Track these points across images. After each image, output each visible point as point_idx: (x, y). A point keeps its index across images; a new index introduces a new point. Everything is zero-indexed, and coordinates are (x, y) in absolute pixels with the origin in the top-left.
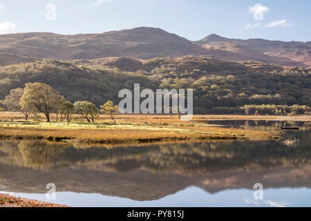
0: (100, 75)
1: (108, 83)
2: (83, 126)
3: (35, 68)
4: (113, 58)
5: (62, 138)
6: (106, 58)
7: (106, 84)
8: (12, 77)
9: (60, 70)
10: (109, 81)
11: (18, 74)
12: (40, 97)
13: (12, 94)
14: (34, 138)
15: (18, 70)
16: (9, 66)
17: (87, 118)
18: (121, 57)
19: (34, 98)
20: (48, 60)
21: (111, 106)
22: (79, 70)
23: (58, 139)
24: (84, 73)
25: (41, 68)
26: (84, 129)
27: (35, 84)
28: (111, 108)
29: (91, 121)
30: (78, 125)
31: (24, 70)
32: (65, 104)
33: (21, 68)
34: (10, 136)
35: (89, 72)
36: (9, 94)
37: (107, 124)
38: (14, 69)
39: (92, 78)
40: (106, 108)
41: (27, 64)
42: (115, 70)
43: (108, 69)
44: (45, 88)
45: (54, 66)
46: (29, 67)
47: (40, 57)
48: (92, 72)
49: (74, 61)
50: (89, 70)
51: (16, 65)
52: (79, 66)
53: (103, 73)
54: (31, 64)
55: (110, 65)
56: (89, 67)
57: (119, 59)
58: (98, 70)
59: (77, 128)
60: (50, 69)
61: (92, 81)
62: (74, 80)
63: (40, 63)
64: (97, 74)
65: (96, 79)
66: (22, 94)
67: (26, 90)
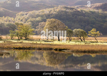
0: (91, 14)
1: (95, 19)
2: (77, 43)
3: (54, 11)
4: (99, 4)
5: (62, 49)
6: (95, 4)
7: (94, 19)
8: (42, 16)
9: (68, 12)
10: (96, 18)
11: (45, 15)
12: (54, 27)
13: (40, 25)
14: (48, 49)
15: (45, 13)
16: (41, 10)
17: (80, 39)
18: (104, 3)
19: (51, 27)
20: (62, 6)
21: (95, 32)
22: (79, 11)
23: (60, 50)
24: (82, 14)
25: (57, 11)
26: (77, 45)
27: (51, 19)
28: (95, 33)
29: (83, 40)
30: (75, 43)
31: (48, 12)
32: (68, 31)
33: (47, 11)
34: (35, 48)
35: (84, 12)
36: (38, 25)
37: (92, 42)
38: (43, 12)
39: (86, 16)
40: (92, 33)
41: (50, 9)
42: (100, 11)
43: (96, 10)
44: (57, 22)
45: (64, 10)
46: (51, 11)
47: (57, 5)
48: (86, 13)
49: (76, 7)
50: (85, 11)
51: (44, 10)
52: (79, 10)
53: (93, 13)
54: (52, 9)
55: (97, 8)
56: (85, 10)
57: (103, 4)
58: (90, 11)
59: (73, 44)
60: (62, 11)
61: (86, 18)
62: (76, 17)
63: (57, 8)
64: (89, 14)
65: (88, 16)
66: (45, 25)
67: (47, 23)
